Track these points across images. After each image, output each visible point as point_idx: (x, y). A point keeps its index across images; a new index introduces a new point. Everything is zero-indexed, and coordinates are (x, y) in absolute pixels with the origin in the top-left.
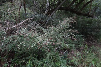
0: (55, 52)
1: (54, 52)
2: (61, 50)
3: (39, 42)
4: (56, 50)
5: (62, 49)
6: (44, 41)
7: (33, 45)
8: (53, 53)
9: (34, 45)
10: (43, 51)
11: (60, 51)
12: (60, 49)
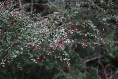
0: (86, 72)
1: (83, 72)
2: (105, 64)
3: (36, 42)
4: (88, 64)
5: (107, 60)
6: (51, 37)
7: (17, 52)
8: (80, 73)
9: (20, 50)
10: (47, 68)
11: (100, 68)
12: (99, 62)
